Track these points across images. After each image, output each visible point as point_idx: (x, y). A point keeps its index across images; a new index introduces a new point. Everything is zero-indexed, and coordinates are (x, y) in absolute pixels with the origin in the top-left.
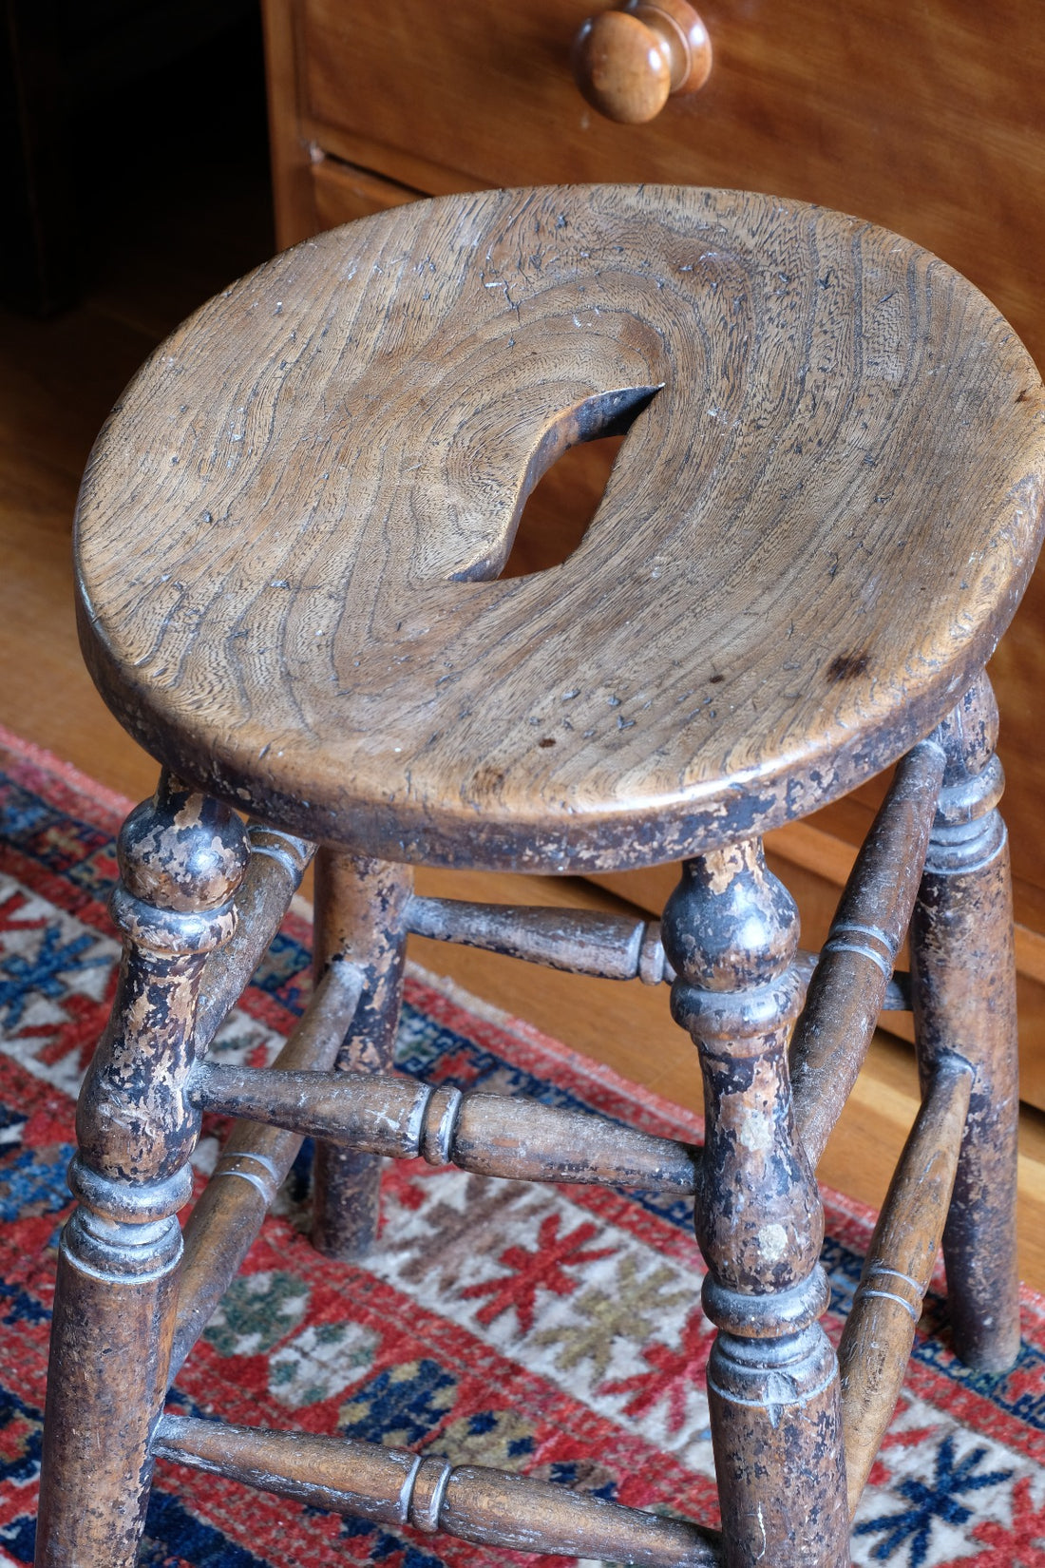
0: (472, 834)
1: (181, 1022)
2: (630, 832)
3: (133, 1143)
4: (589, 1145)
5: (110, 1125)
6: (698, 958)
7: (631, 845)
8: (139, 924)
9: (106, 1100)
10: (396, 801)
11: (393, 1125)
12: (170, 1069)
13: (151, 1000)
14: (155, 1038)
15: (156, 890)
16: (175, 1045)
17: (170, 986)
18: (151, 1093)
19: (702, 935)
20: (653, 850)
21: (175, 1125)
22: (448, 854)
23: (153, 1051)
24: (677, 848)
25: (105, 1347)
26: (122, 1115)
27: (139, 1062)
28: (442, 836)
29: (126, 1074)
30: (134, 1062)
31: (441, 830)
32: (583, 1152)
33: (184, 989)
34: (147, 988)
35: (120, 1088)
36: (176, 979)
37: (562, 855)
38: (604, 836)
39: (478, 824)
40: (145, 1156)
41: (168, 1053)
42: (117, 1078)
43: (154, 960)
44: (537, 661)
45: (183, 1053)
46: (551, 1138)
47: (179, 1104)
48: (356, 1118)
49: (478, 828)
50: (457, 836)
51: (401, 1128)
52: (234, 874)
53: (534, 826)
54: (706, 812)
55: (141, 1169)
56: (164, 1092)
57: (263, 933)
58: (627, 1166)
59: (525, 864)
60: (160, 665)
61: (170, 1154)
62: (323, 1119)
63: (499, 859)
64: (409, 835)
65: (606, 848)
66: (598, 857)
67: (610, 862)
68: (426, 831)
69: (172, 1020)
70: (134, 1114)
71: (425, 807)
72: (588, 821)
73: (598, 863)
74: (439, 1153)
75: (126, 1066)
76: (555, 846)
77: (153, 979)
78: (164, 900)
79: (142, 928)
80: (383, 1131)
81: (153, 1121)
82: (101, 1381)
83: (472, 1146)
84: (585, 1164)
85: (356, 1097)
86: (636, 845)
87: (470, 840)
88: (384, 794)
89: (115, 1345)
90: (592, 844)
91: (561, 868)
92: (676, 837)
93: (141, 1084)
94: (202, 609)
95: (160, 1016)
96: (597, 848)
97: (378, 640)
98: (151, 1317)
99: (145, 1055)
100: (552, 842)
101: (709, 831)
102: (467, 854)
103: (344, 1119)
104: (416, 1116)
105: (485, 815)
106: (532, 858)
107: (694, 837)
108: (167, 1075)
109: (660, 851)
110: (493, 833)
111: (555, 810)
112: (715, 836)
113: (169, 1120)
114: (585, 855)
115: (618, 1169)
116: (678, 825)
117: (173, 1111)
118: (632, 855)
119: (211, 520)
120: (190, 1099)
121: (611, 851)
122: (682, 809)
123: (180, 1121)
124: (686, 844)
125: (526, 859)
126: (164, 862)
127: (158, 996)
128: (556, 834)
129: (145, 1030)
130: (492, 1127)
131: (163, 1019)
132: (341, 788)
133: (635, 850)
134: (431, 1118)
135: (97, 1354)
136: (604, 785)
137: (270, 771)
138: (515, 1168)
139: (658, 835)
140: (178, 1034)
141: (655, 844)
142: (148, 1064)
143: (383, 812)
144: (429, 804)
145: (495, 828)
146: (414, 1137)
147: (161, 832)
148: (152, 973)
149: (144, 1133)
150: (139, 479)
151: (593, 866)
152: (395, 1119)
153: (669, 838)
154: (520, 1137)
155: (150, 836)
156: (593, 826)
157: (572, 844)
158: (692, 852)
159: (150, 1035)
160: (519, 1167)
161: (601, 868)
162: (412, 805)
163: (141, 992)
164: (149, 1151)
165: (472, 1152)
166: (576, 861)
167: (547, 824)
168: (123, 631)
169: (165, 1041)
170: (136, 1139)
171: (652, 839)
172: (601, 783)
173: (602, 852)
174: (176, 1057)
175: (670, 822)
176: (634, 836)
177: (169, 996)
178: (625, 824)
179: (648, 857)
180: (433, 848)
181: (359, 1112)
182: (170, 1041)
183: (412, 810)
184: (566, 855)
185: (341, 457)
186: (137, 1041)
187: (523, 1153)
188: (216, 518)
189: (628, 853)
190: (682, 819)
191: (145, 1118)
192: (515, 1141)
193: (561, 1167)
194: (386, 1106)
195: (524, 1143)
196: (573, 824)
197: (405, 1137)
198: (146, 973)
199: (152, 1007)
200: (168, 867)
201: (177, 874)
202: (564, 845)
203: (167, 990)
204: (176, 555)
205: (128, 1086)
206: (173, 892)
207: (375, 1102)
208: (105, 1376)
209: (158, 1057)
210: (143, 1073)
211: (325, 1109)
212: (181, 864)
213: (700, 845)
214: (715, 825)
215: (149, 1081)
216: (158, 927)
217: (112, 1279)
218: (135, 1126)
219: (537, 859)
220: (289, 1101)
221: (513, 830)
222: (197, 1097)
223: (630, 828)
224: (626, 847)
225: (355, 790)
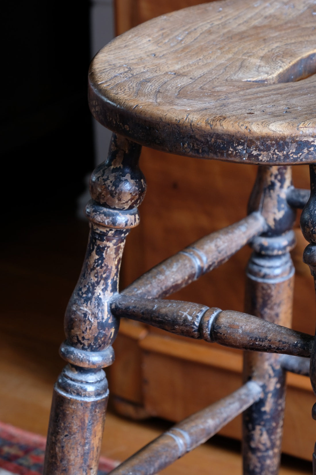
0: (209, 139)
1: (109, 267)
2: (274, 144)
3: (83, 323)
4: (269, 330)
5: (75, 314)
6: (310, 225)
7: (274, 151)
8: (93, 211)
9: (75, 303)
10: (180, 123)
11: (190, 318)
12: (103, 290)
13: (97, 253)
14: (97, 273)
15: (100, 193)
16: (106, 279)
17: (105, 247)
18: (93, 300)
19: (312, 214)
20: (284, 155)
21: (103, 319)
22: (199, 150)
23: (96, 279)
24: (295, 156)
25: (66, 433)
26: (81, 309)
27: (90, 284)
28: (197, 139)
29: (84, 290)
30: (88, 284)
31: (197, 136)
32: (266, 333)
33: (112, 250)
34: (96, 247)
35: (81, 297)
36: (108, 244)
37: (245, 152)
38: (262, 144)
39: (211, 133)
40: (88, 331)
41: (102, 282)
42: (80, 293)
43: (98, 232)
44: (264, 99)
45: (110, 284)
46: (253, 326)
47: (106, 308)
48: (175, 314)
49: (211, 135)
50: (203, 140)
51: (192, 319)
52: (134, 192)
53: (233, 136)
54: (308, 141)
55: (86, 338)
56: (99, 299)
57: (174, 279)
58: (283, 340)
59: (229, 155)
60: (108, 84)
61: (99, 333)
62: (162, 315)
63: (219, 153)
64: (185, 139)
65: (263, 151)
66: (260, 155)
67: (265, 159)
68: (191, 137)
69: (105, 265)
70: (85, 309)
71: (191, 124)
72: (256, 135)
73: (260, 158)
74: (207, 332)
75: (85, 286)
76: (242, 147)
77: (98, 242)
78: (103, 199)
79: (94, 213)
80: (186, 320)
81: (93, 314)
82: (63, 452)
83: (220, 328)
84: (266, 338)
85: (177, 306)
86: (276, 151)
87: (208, 142)
88: (176, 120)
89: (70, 433)
90: (257, 148)
91: (244, 159)
92: (294, 151)
93: (90, 295)
94: (135, 74)
95: (100, 262)
96: (260, 150)
97: (202, 89)
98: (87, 422)
99: (93, 281)
100: (241, 145)
101: (310, 151)
102: (206, 149)
103: (170, 314)
104: (200, 315)
105: (214, 129)
106: (232, 152)
107: (303, 153)
108: (101, 292)
109: (287, 156)
110: (217, 139)
111: (243, 129)
112: (312, 154)
113: (100, 315)
114: (255, 153)
115: (280, 341)
116: (295, 145)
117: (102, 311)
118: (275, 156)
119: (155, 55)
120: (111, 307)
121: (265, 152)
122: (297, 137)
123: (105, 317)
124: (299, 155)
125: (230, 152)
126: (105, 180)
127: (100, 251)
128: (242, 141)
129: (94, 269)
130: (230, 320)
131: (101, 263)
132: (161, 118)
133: (276, 154)
134: (206, 316)
135: (62, 437)
136: (265, 123)
137: (136, 114)
138: (237, 339)
139: (286, 148)
140: (107, 273)
141: (285, 152)
142: (93, 286)
143: (175, 129)
144: (192, 124)
145: (218, 136)
146: (197, 324)
147: (106, 169)
148: (98, 239)
149: (88, 319)
150: (131, 42)
151: (258, 159)
152: (191, 315)
153: (291, 151)
154: (241, 324)
155: (101, 171)
156: (258, 139)
157: (249, 147)
158: (301, 160)
159: (95, 271)
160: (239, 338)
161: (261, 161)
162: (186, 124)
163: (93, 250)
164: (90, 329)
165: (220, 331)
166: (251, 156)
167: (238, 135)
168: (99, 75)
169: (101, 276)
170: (85, 322)
171: (283, 150)
172: (264, 123)
173: (262, 153)
174: (106, 285)
175: (291, 143)
176: (275, 146)
177: (105, 252)
178: (271, 140)
179: (282, 158)
180: (193, 146)
181: (177, 312)
182: (104, 276)
183: (186, 126)
184: (246, 152)
185: (220, 49)
186: (90, 274)
187: (240, 331)
188: (156, 56)
189: (273, 155)
190: (297, 142)
191: (89, 312)
192: (238, 326)
193: (256, 339)
194: (189, 310)
195: (241, 327)
196: (250, 136)
197: (194, 324)
198: (96, 239)
199: (97, 257)
200: (106, 182)
201: (109, 186)
202: (246, 146)
203: (103, 248)
204: (134, 61)
205: (84, 296)
206: (107, 194)
207: (185, 308)
208: (65, 449)
209: (98, 283)
210: (91, 289)
211: (163, 311)
212: (111, 182)
213: (305, 158)
214: (312, 149)
215: (93, 294)
216: (100, 213)
217: (71, 396)
218: (85, 315)
219: (234, 153)
220: (150, 308)
221: (225, 137)
222: (113, 306)
223: (273, 142)
224: (272, 152)
225: (166, 119)
